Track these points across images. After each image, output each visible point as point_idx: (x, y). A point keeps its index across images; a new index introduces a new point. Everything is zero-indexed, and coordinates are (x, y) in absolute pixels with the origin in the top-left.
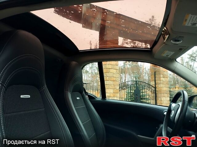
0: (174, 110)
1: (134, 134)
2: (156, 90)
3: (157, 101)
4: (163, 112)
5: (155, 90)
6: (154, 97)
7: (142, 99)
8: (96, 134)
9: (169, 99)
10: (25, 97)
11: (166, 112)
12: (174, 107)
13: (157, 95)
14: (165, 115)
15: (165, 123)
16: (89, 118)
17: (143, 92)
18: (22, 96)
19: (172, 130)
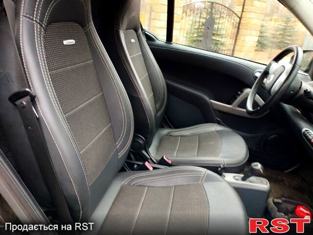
0: (274, 73)
1: (207, 98)
2: (241, 22)
3: (237, 41)
4: (255, 72)
5: (239, 23)
6: (235, 35)
7: (214, 34)
8: (154, 94)
9: (256, 39)
10: (69, 43)
11: (260, 72)
12: (276, 70)
13: (240, 30)
14: (256, 77)
15: (254, 88)
16: (147, 72)
17: (219, 23)
18: (66, 42)
19: (264, 103)
